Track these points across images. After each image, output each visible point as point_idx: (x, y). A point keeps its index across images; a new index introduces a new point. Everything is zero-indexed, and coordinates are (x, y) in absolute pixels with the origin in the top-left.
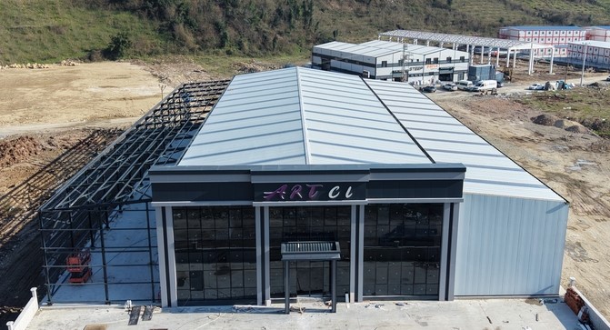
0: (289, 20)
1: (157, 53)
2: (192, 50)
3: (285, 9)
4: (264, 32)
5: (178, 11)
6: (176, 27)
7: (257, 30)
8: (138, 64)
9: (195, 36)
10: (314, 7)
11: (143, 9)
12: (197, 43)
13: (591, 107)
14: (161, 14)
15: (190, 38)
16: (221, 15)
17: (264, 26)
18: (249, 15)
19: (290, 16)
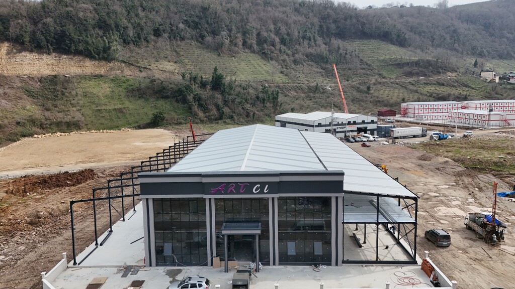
0: (264, 103)
1: (181, 123)
2: (202, 122)
3: (261, 95)
4: (247, 109)
5: (194, 98)
6: (193, 108)
7: (243, 109)
8: (169, 130)
9: (205, 113)
10: (279, 94)
11: (173, 97)
12: (206, 117)
13: (461, 150)
14: (184, 101)
15: (201, 114)
16: (221, 100)
17: (248, 106)
18: (238, 100)
19: (264, 100)
